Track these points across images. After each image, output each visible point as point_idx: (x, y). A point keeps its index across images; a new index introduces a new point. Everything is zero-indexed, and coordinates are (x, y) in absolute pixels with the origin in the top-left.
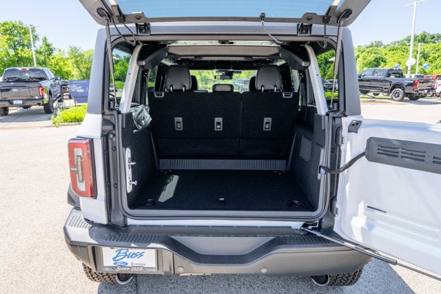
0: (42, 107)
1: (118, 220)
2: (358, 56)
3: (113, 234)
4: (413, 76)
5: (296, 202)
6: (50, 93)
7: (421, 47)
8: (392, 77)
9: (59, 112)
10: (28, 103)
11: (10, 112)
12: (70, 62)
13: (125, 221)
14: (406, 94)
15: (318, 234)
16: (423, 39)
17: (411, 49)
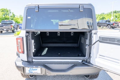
0: (12, 31)
1: (30, 60)
2: (98, 17)
3: (29, 64)
4: (113, 22)
5: (80, 55)
6: (14, 27)
7: (115, 14)
8: (107, 22)
9: (16, 32)
10: (8, 30)
11: (3, 32)
12: (19, 19)
13: (32, 60)
14: (111, 27)
15: (86, 63)
16: (115, 12)
17: (112, 15)
